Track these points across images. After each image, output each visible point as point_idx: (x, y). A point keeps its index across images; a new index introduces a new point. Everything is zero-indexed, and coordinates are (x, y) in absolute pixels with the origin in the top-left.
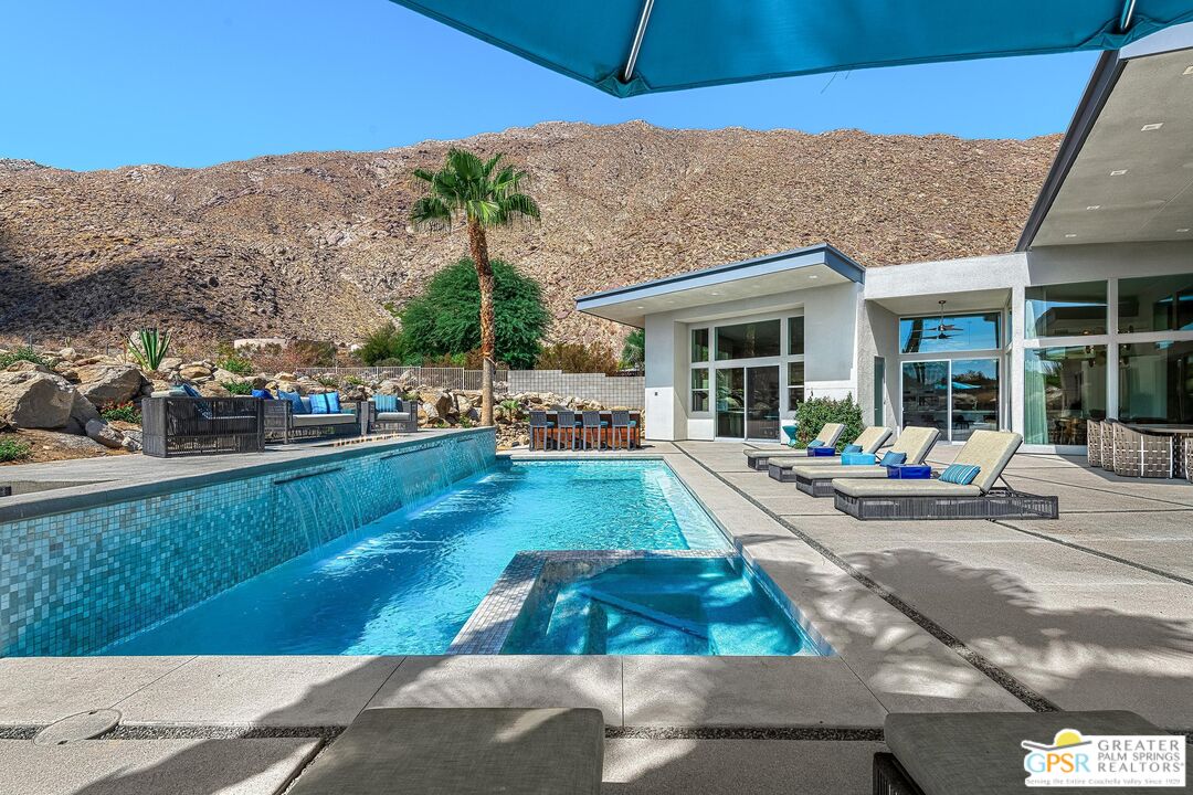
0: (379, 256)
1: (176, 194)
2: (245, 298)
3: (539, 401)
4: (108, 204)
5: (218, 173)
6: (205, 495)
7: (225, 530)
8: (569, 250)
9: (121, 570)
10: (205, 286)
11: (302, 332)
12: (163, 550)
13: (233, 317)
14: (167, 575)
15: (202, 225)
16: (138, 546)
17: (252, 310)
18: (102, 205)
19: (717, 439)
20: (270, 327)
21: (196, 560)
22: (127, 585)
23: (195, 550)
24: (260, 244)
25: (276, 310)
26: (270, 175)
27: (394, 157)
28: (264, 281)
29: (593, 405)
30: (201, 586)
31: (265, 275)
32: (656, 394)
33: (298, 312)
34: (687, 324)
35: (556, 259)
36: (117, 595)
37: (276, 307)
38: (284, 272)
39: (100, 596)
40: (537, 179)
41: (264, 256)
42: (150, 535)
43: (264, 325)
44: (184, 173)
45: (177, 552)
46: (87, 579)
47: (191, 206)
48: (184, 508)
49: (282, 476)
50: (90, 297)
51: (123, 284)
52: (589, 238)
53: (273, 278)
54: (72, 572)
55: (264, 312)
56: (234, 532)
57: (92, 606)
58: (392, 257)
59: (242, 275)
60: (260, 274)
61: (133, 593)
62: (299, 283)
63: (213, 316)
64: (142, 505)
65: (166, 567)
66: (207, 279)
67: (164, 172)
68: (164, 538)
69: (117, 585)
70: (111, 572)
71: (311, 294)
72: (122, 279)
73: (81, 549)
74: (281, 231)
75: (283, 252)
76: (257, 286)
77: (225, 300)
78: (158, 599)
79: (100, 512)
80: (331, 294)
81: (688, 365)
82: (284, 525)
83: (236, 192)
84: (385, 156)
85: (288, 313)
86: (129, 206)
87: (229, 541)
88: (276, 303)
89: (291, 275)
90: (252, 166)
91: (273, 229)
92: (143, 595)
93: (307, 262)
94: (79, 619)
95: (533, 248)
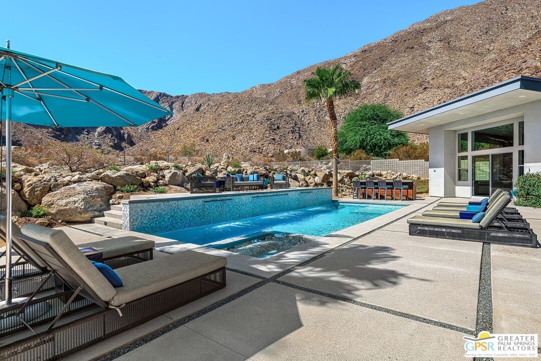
0: (342, 107)
1: (267, 94)
2: (289, 133)
3: (381, 175)
4: (246, 103)
5: (280, 83)
6: (180, 202)
7: (187, 213)
8: (449, 85)
9: (157, 218)
10: (275, 129)
11: (310, 145)
12: (168, 215)
13: (284, 141)
14: (169, 221)
15: (274, 105)
16: (161, 213)
17: (291, 137)
18: (245, 104)
19: (473, 197)
20: (297, 144)
21: (178, 219)
22: (159, 222)
23: (177, 217)
24: (295, 109)
25: (300, 137)
26: (298, 79)
27: (350, 57)
28: (296, 125)
29: (413, 177)
30: (179, 226)
31: (296, 122)
32: (435, 171)
33: (308, 136)
34: (455, 131)
35: (440, 92)
36: (156, 224)
37: (300, 135)
38: (303, 120)
39: (152, 223)
40: (428, 48)
41: (296, 114)
42: (164, 211)
43: (295, 143)
44: (269, 85)
45: (172, 216)
46: (149, 219)
47: (271, 98)
48: (174, 205)
49: (207, 200)
50: (241, 138)
51: (251, 132)
52: (464, 75)
53: (299, 123)
54: (146, 216)
55: (295, 138)
56: (190, 214)
57: (150, 225)
58: (348, 106)
59: (288, 123)
60: (294, 122)
61: (160, 224)
62: (309, 124)
63: (278, 141)
64: (162, 204)
65: (169, 219)
66: (276, 127)
67: (263, 86)
68: (168, 212)
69: (156, 221)
70: (154, 218)
71: (313, 128)
72: (250, 130)
73: (147, 212)
74: (302, 102)
75: (303, 111)
76: (293, 127)
77: (282, 134)
78: (167, 227)
79: (152, 204)
80: (322, 127)
81: (455, 154)
82: (208, 214)
83: (286, 89)
84: (346, 58)
85: (304, 137)
86: (252, 102)
87: (188, 216)
88: (300, 133)
89: (306, 121)
90: (291, 77)
91: (299, 102)
92: (163, 225)
93: (312, 113)
94: (147, 227)
95: (425, 88)
